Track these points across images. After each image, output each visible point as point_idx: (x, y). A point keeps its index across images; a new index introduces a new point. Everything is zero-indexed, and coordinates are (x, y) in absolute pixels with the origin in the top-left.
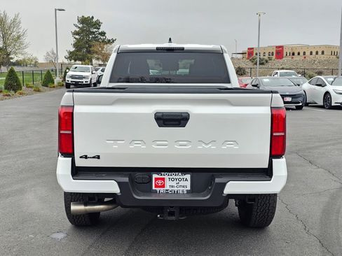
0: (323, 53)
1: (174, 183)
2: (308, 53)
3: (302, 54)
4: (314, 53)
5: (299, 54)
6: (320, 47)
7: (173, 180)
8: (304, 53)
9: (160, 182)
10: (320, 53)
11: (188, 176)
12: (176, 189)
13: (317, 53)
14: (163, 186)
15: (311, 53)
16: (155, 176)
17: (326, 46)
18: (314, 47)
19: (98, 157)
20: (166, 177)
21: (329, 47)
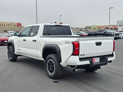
0: (11, 25)
1: (96, 60)
2: (5, 25)
3: (3, 25)
4: (8, 25)
5: (2, 25)
6: (10, 23)
7: (96, 59)
8: (4, 25)
9: (94, 60)
10: (10, 25)
11: (99, 58)
12: (97, 61)
13: (9, 25)
14: (95, 61)
15: (7, 25)
16: (93, 59)
17: (12, 23)
18: (8, 23)
19: (84, 55)
20: (95, 59)
21: (13, 23)
